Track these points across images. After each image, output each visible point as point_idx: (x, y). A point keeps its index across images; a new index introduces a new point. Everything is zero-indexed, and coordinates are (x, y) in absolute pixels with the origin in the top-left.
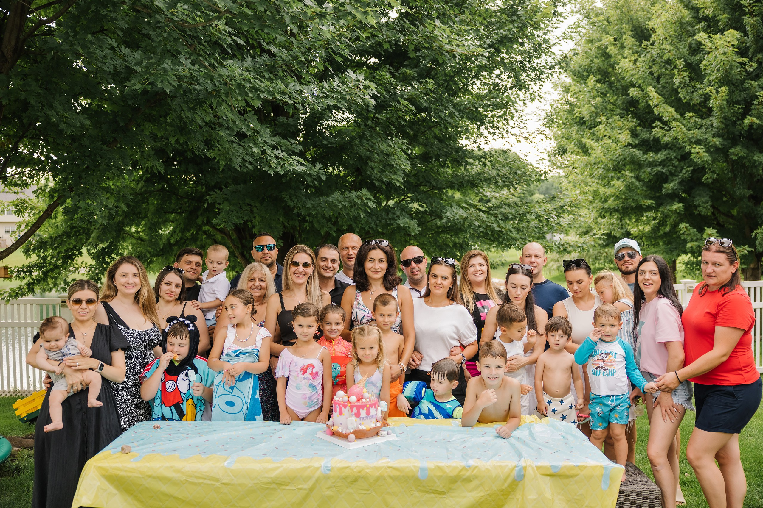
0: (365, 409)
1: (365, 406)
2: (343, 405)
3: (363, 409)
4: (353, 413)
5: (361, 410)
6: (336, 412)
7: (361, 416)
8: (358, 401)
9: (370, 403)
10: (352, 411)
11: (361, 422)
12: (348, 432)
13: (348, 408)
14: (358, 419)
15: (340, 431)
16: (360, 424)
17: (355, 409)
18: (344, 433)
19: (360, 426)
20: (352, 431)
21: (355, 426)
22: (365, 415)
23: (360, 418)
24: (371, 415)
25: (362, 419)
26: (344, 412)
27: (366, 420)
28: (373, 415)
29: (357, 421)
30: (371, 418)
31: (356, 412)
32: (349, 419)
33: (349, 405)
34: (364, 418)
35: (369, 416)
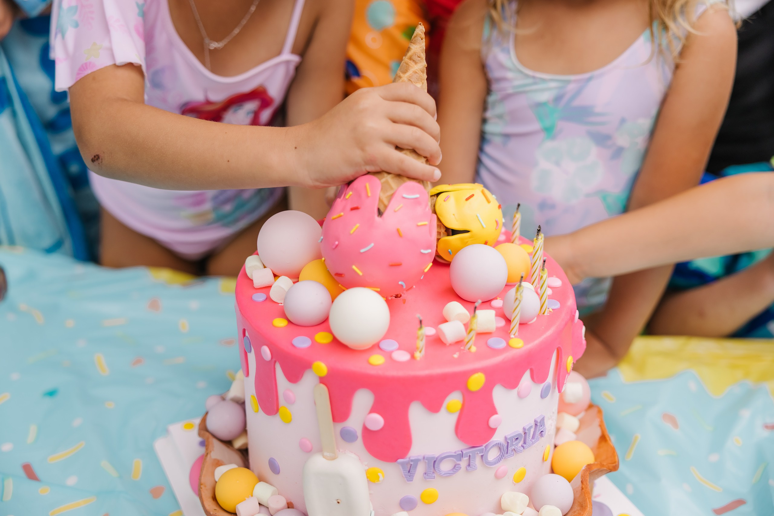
0: (454, 401)
3: (434, 406)
4: (354, 425)
5: (417, 413)
11: (417, 488)
14: (390, 471)
16: (408, 504)
17: (363, 400)
23: (402, 464)
24: (498, 438)
25: (420, 469)
26: (290, 402)
27: (449, 474)
28: (511, 438)
29: (381, 478)
30: (493, 455)
31: (376, 422)
32: (319, 463)
33: (320, 367)
34: (434, 464)
35: (484, 445)
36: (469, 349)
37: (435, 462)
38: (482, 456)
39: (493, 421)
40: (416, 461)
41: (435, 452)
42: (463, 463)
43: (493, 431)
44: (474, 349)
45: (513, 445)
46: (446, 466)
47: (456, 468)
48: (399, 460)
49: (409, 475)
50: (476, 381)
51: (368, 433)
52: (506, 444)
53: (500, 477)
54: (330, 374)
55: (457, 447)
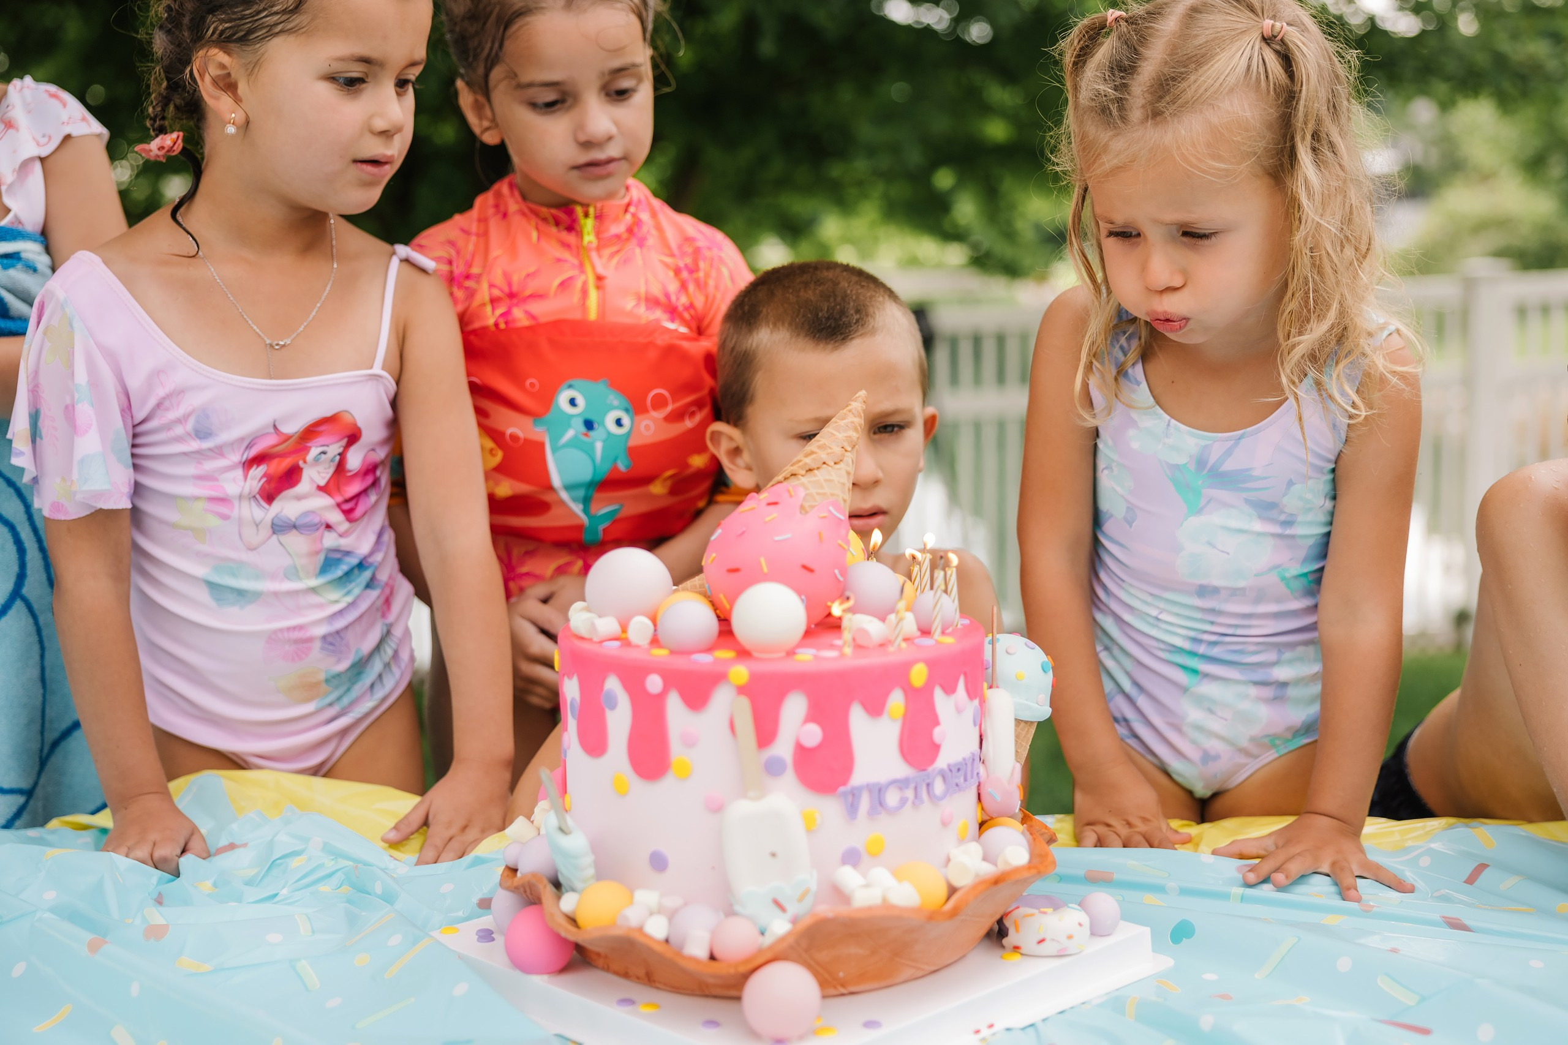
0: (896, 701)
1: (897, 675)
2: (676, 680)
3: (875, 709)
4: (783, 749)
5: (858, 718)
6: (595, 744)
7: (861, 776)
9: (929, 645)
10: (765, 734)
11: (862, 832)
12: (739, 937)
13: (728, 704)
14: (829, 808)
15: (657, 929)
16: (851, 858)
17: (794, 708)
18: (697, 949)
19: (849, 877)
21: (810, 878)
22: (893, 765)
23: (845, 794)
24: (942, 762)
25: (865, 803)
26: (690, 742)
27: (894, 812)
28: (955, 765)
29: (820, 822)
30: (939, 787)
31: (813, 735)
32: (741, 808)
33: (740, 673)
34: (878, 792)
35: (930, 769)
36: (899, 645)
37: (880, 790)
38: (928, 784)
39: (937, 733)
40: (860, 789)
41: (881, 776)
42: (910, 794)
44: (904, 645)
45: (955, 777)
46: (892, 798)
48: (842, 789)
49: (852, 810)
50: (919, 675)
51: (802, 753)
52: (950, 773)
53: (945, 824)
54: (754, 678)
55: (901, 769)
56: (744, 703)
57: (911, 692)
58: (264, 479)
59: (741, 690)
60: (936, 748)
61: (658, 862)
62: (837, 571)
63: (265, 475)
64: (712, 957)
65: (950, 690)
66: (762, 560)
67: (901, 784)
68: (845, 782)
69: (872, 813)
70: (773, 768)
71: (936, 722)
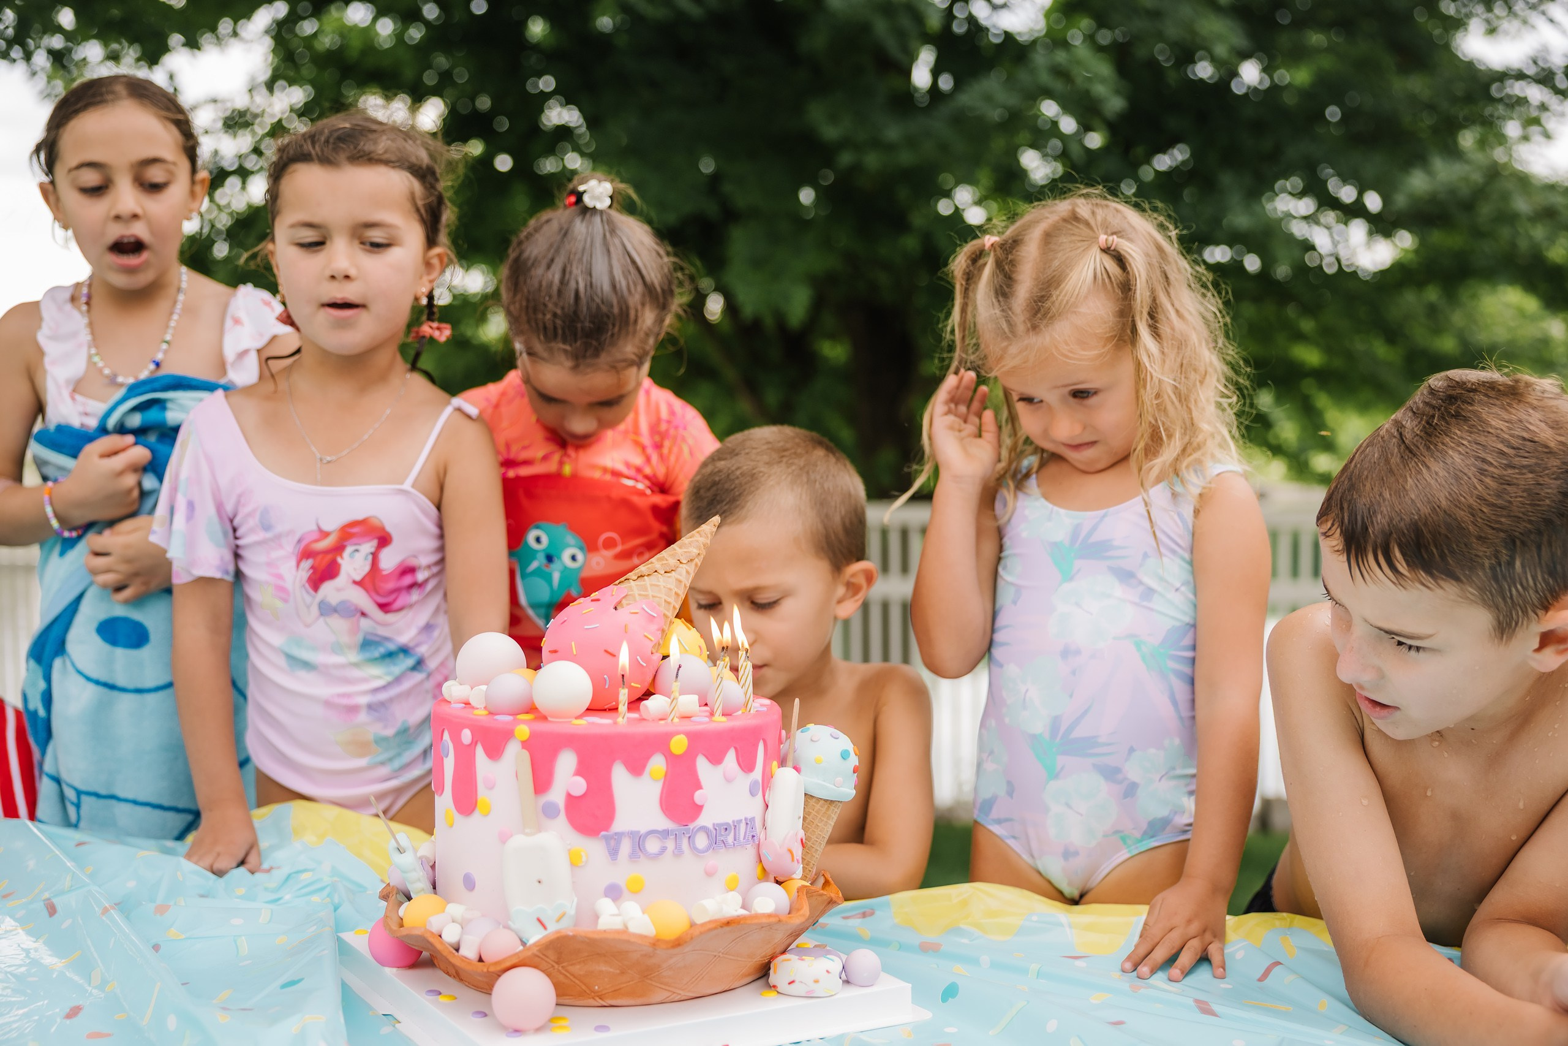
0: (657, 765)
1: (660, 743)
2: (482, 733)
3: (637, 768)
4: (557, 795)
5: (620, 775)
7: (621, 823)
8: (600, 706)
9: (702, 722)
10: (541, 782)
11: (623, 872)
12: (503, 945)
13: (515, 756)
14: (593, 848)
15: (452, 934)
16: (614, 892)
17: (566, 763)
18: (468, 951)
19: (604, 908)
20: (535, 936)
21: (569, 904)
22: (654, 818)
23: (606, 838)
24: (706, 819)
25: (626, 847)
26: (491, 785)
27: (654, 857)
28: (720, 825)
29: (584, 859)
30: (701, 841)
31: (580, 786)
32: (519, 841)
33: (523, 731)
34: (639, 841)
35: (691, 826)
37: (640, 838)
38: (689, 837)
39: (699, 795)
40: (619, 836)
41: (642, 826)
42: (670, 843)
43: (699, 808)
45: (722, 835)
46: (652, 846)
47: (664, 850)
48: (603, 833)
49: (614, 853)
50: (679, 744)
51: (570, 799)
52: (714, 832)
53: (710, 874)
54: (533, 735)
55: (662, 823)
56: (526, 755)
57: (671, 758)
58: (311, 571)
59: (525, 744)
60: (698, 809)
61: (469, 883)
62: (638, 657)
63: (312, 567)
64: (481, 960)
65: (716, 759)
66: (573, 644)
67: (665, 834)
68: (607, 827)
69: (633, 857)
70: (549, 812)
71: (698, 786)
